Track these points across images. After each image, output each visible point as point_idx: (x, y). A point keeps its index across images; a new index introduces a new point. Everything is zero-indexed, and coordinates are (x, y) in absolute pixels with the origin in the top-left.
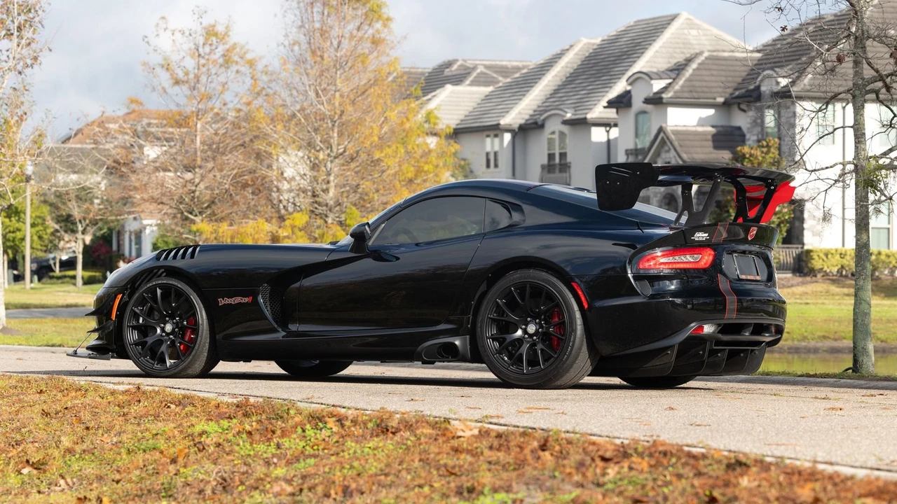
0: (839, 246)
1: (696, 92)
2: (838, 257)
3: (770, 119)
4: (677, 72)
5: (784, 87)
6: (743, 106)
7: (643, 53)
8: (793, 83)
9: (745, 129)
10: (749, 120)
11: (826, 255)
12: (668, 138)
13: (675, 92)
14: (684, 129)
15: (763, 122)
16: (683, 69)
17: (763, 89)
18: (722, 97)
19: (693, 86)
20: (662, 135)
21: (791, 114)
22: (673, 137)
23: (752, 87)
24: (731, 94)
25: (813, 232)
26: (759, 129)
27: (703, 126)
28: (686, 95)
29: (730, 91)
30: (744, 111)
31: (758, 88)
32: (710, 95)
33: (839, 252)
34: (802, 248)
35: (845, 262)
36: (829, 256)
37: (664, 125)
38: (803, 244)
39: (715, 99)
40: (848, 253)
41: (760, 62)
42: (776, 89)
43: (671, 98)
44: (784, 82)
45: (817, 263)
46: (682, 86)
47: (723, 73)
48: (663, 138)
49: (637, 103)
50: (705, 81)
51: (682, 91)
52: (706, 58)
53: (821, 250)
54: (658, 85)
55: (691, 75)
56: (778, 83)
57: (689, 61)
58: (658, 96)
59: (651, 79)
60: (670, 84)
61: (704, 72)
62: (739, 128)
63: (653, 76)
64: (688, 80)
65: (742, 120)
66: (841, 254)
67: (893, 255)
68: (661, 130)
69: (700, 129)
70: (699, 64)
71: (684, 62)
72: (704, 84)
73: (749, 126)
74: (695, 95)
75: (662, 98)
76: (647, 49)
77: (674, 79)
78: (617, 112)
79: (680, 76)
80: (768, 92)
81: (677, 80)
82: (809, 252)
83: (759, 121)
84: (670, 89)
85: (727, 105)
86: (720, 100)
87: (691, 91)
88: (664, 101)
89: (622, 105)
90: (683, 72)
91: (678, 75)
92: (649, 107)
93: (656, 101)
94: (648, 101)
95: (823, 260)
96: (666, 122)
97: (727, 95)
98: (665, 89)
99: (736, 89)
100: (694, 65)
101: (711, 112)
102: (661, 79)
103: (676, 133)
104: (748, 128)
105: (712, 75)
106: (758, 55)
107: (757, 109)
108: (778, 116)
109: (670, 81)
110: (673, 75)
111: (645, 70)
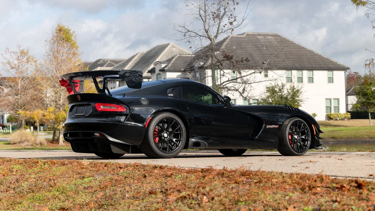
3: (198, 75)
5: (202, 65)
6: (190, 71)
7: (159, 56)
8: (205, 64)
10: (191, 76)
13: (169, 68)
15: (196, 76)
16: (171, 60)
17: (195, 66)
18: (183, 69)
19: (175, 66)
21: (204, 74)
23: (192, 65)
24: (186, 68)
27: (178, 78)
28: (172, 68)
29: (186, 67)
30: (190, 73)
32: (179, 68)
39: (181, 69)
41: (195, 58)
42: (200, 66)
43: (167, 69)
44: (202, 63)
46: (171, 66)
47: (183, 61)
49: (157, 71)
52: (178, 57)
54: (163, 65)
55: (173, 62)
56: (200, 64)
57: (173, 58)
59: (161, 64)
60: (167, 65)
61: (177, 61)
62: (189, 78)
64: (173, 64)
65: (189, 76)
70: (176, 59)
71: (171, 58)
72: (178, 65)
74: (175, 68)
76: (160, 54)
77: (168, 64)
78: (151, 74)
80: (197, 67)
84: (167, 67)
85: (185, 71)
87: (173, 67)
88: (165, 70)
89: (152, 72)
91: (169, 62)
92: (161, 72)
93: (163, 70)
94: (160, 70)
96: (166, 77)
100: (174, 59)
101: (180, 73)
102: (164, 63)
104: (191, 78)
105: (180, 62)
106: (194, 56)
107: (194, 72)
108: (200, 74)
109: (167, 64)
110: (168, 62)
111: (159, 61)
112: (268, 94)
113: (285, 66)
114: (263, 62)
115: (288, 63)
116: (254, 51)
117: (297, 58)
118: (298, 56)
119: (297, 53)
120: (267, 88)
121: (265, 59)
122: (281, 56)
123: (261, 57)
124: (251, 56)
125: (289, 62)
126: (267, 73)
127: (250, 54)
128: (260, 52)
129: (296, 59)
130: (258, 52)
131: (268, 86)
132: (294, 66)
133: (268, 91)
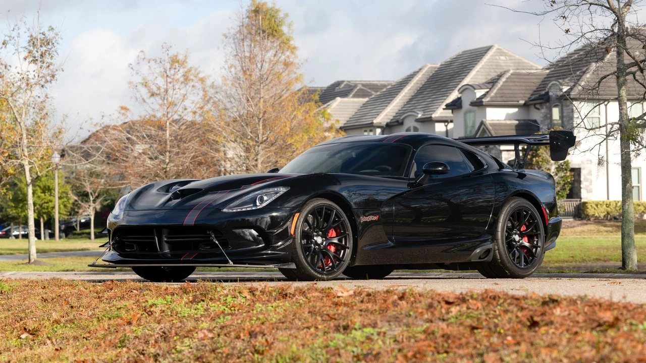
0: (605, 199)
1: (505, 97)
2: (605, 206)
3: (556, 113)
4: (492, 84)
5: (565, 92)
6: (538, 106)
7: (469, 73)
8: (571, 89)
9: (539, 121)
10: (542, 115)
11: (597, 205)
12: (487, 129)
13: (491, 98)
14: (498, 122)
15: (551, 116)
16: (496, 82)
17: (551, 94)
18: (523, 100)
19: (504, 93)
20: (483, 126)
21: (570, 111)
22: (490, 128)
23: (543, 93)
24: (529, 98)
25: (587, 190)
26: (549, 121)
27: (510, 120)
28: (499, 99)
29: (528, 96)
30: (538, 109)
31: (547, 93)
32: (515, 99)
33: (605, 203)
34: (580, 201)
35: (609, 209)
36: (599, 206)
37: (484, 120)
38: (581, 198)
39: (518, 101)
40: (612, 204)
41: (549, 76)
42: (560, 93)
43: (488, 101)
44: (565, 89)
45: (590, 211)
46: (496, 94)
47: (523, 84)
48: (483, 129)
49: (466, 104)
50: (511, 90)
51: (496, 96)
52: (512, 74)
53: (593, 202)
54: (479, 93)
55: (502, 86)
56: (561, 90)
57: (500, 76)
58: (480, 100)
59: (475, 89)
60: (487, 92)
61: (511, 84)
62: (535, 121)
63: (475, 87)
64: (500, 89)
65: (537, 115)
66: (607, 204)
67: (642, 204)
68: (482, 123)
69: (509, 122)
70: (507, 78)
71: (497, 77)
72: (511, 92)
73: (542, 119)
74: (505, 99)
75: (482, 102)
76: (471, 70)
77: (490, 89)
78: (452, 112)
79: (495, 87)
80: (554, 96)
81: (492, 90)
82: (585, 203)
83: (549, 116)
84: (487, 96)
85: (526, 105)
86: (522, 102)
87: (502, 97)
88: (484, 104)
89: (456, 107)
90: (496, 84)
91: (493, 86)
92: (475, 108)
93: (479, 104)
94: (473, 104)
95: (595, 209)
96: (485, 118)
97: (527, 99)
98: (485, 95)
99: (532, 95)
100: (504, 79)
101: (515, 110)
102: (481, 89)
103: (493, 125)
104: (541, 121)
105: (516, 86)
106: (548, 71)
107: (547, 107)
108: (562, 112)
109: (487, 90)
110: (490, 86)
111: (470, 83)
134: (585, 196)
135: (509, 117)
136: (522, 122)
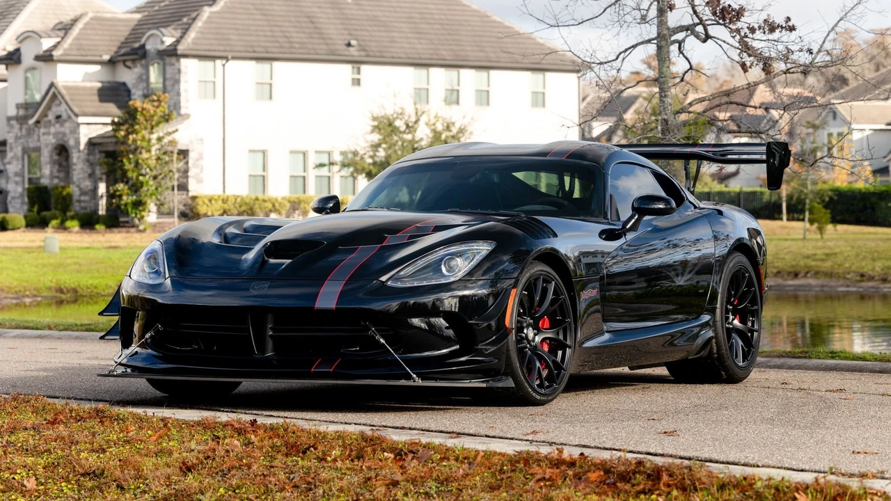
0: (220, 192)
1: (84, 50)
2: (220, 202)
3: (154, 74)
4: (63, 32)
5: (168, 46)
6: (129, 64)
7: (18, 14)
8: (178, 41)
9: (130, 84)
10: (134, 76)
11: (210, 201)
12: (59, 93)
13: (65, 50)
14: (74, 84)
15: (148, 78)
16: (70, 29)
17: (148, 47)
18: (107, 54)
19: (81, 45)
20: (53, 90)
21: (176, 71)
22: (64, 92)
23: (137, 45)
24: (116, 52)
25: (197, 179)
26: (145, 85)
27: (91, 81)
28: (74, 52)
29: (115, 49)
30: (129, 68)
31: (143, 46)
32: (96, 53)
33: (221, 198)
34: (188, 194)
35: (226, 206)
36: (213, 202)
37: (55, 81)
38: (188, 191)
39: (101, 56)
40: (230, 199)
41: (141, 23)
42: (161, 47)
43: (61, 55)
44: (169, 41)
45: (202, 209)
46: (71, 45)
47: (106, 32)
48: (54, 94)
49: (28, 58)
50: (91, 40)
51: (70, 49)
52: (91, 19)
53: (206, 196)
54: (47, 44)
55: (79, 34)
56: (163, 42)
57: (75, 21)
58: (48, 53)
59: (41, 37)
60: (59, 43)
61: (89, 32)
62: (124, 84)
63: (43, 35)
64: (76, 39)
65: (127, 76)
66: (223, 200)
67: (270, 200)
68: (52, 85)
69: (88, 84)
70: (85, 24)
71: (70, 22)
72: (90, 42)
73: (134, 81)
74: (83, 53)
75: (51, 56)
76: (21, 10)
77: (63, 38)
78: (7, 69)
79: (68, 35)
80: (152, 51)
81: (65, 39)
82: (194, 198)
83: (144, 77)
84: (59, 47)
85: (112, 63)
86: (106, 57)
87: (79, 49)
88: (55, 58)
89: (12, 62)
90: (71, 31)
91: (66, 34)
92: (40, 64)
93: (46, 57)
94: (38, 58)
95: (208, 206)
96: (56, 78)
97: (112, 53)
98: (55, 46)
99: (120, 48)
100: (80, 25)
101: (97, 68)
102: (50, 37)
103: (67, 88)
104: (134, 84)
105: (97, 35)
106: (138, 16)
107: (142, 65)
108: (164, 73)
109: (59, 39)
110: (61, 33)
111: (35, 29)
112: (376, 137)
113: (411, 56)
114: (347, 42)
115: (419, 46)
116: (320, 7)
117: (443, 32)
118: (446, 27)
119: (443, 17)
120: (374, 119)
121: (353, 32)
122: (396, 25)
123: (340, 27)
124: (312, 22)
125: (421, 43)
126: (359, 73)
127: (308, 17)
128: (337, 11)
129: (442, 34)
130: (330, 11)
131: (375, 115)
132: (435, 57)
133: (377, 129)
134: (194, 188)
135: (87, 77)
136: (107, 85)
